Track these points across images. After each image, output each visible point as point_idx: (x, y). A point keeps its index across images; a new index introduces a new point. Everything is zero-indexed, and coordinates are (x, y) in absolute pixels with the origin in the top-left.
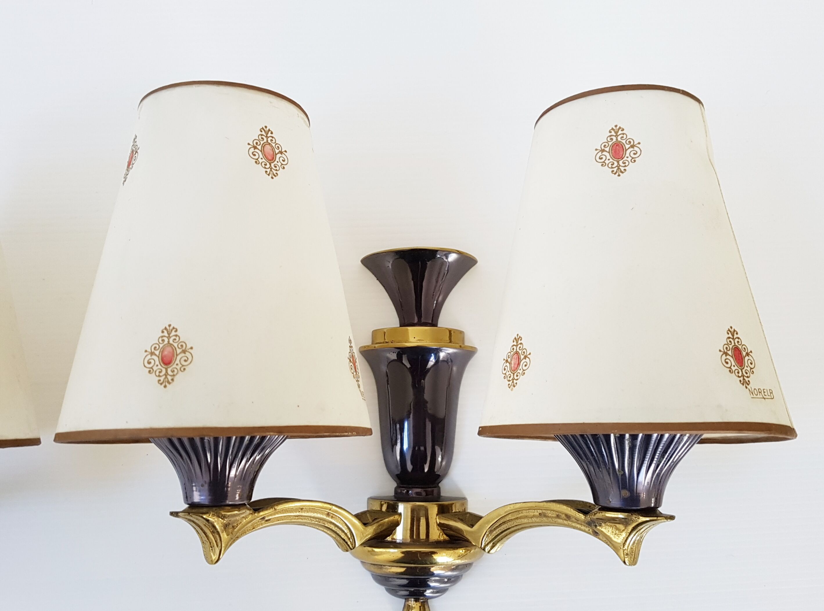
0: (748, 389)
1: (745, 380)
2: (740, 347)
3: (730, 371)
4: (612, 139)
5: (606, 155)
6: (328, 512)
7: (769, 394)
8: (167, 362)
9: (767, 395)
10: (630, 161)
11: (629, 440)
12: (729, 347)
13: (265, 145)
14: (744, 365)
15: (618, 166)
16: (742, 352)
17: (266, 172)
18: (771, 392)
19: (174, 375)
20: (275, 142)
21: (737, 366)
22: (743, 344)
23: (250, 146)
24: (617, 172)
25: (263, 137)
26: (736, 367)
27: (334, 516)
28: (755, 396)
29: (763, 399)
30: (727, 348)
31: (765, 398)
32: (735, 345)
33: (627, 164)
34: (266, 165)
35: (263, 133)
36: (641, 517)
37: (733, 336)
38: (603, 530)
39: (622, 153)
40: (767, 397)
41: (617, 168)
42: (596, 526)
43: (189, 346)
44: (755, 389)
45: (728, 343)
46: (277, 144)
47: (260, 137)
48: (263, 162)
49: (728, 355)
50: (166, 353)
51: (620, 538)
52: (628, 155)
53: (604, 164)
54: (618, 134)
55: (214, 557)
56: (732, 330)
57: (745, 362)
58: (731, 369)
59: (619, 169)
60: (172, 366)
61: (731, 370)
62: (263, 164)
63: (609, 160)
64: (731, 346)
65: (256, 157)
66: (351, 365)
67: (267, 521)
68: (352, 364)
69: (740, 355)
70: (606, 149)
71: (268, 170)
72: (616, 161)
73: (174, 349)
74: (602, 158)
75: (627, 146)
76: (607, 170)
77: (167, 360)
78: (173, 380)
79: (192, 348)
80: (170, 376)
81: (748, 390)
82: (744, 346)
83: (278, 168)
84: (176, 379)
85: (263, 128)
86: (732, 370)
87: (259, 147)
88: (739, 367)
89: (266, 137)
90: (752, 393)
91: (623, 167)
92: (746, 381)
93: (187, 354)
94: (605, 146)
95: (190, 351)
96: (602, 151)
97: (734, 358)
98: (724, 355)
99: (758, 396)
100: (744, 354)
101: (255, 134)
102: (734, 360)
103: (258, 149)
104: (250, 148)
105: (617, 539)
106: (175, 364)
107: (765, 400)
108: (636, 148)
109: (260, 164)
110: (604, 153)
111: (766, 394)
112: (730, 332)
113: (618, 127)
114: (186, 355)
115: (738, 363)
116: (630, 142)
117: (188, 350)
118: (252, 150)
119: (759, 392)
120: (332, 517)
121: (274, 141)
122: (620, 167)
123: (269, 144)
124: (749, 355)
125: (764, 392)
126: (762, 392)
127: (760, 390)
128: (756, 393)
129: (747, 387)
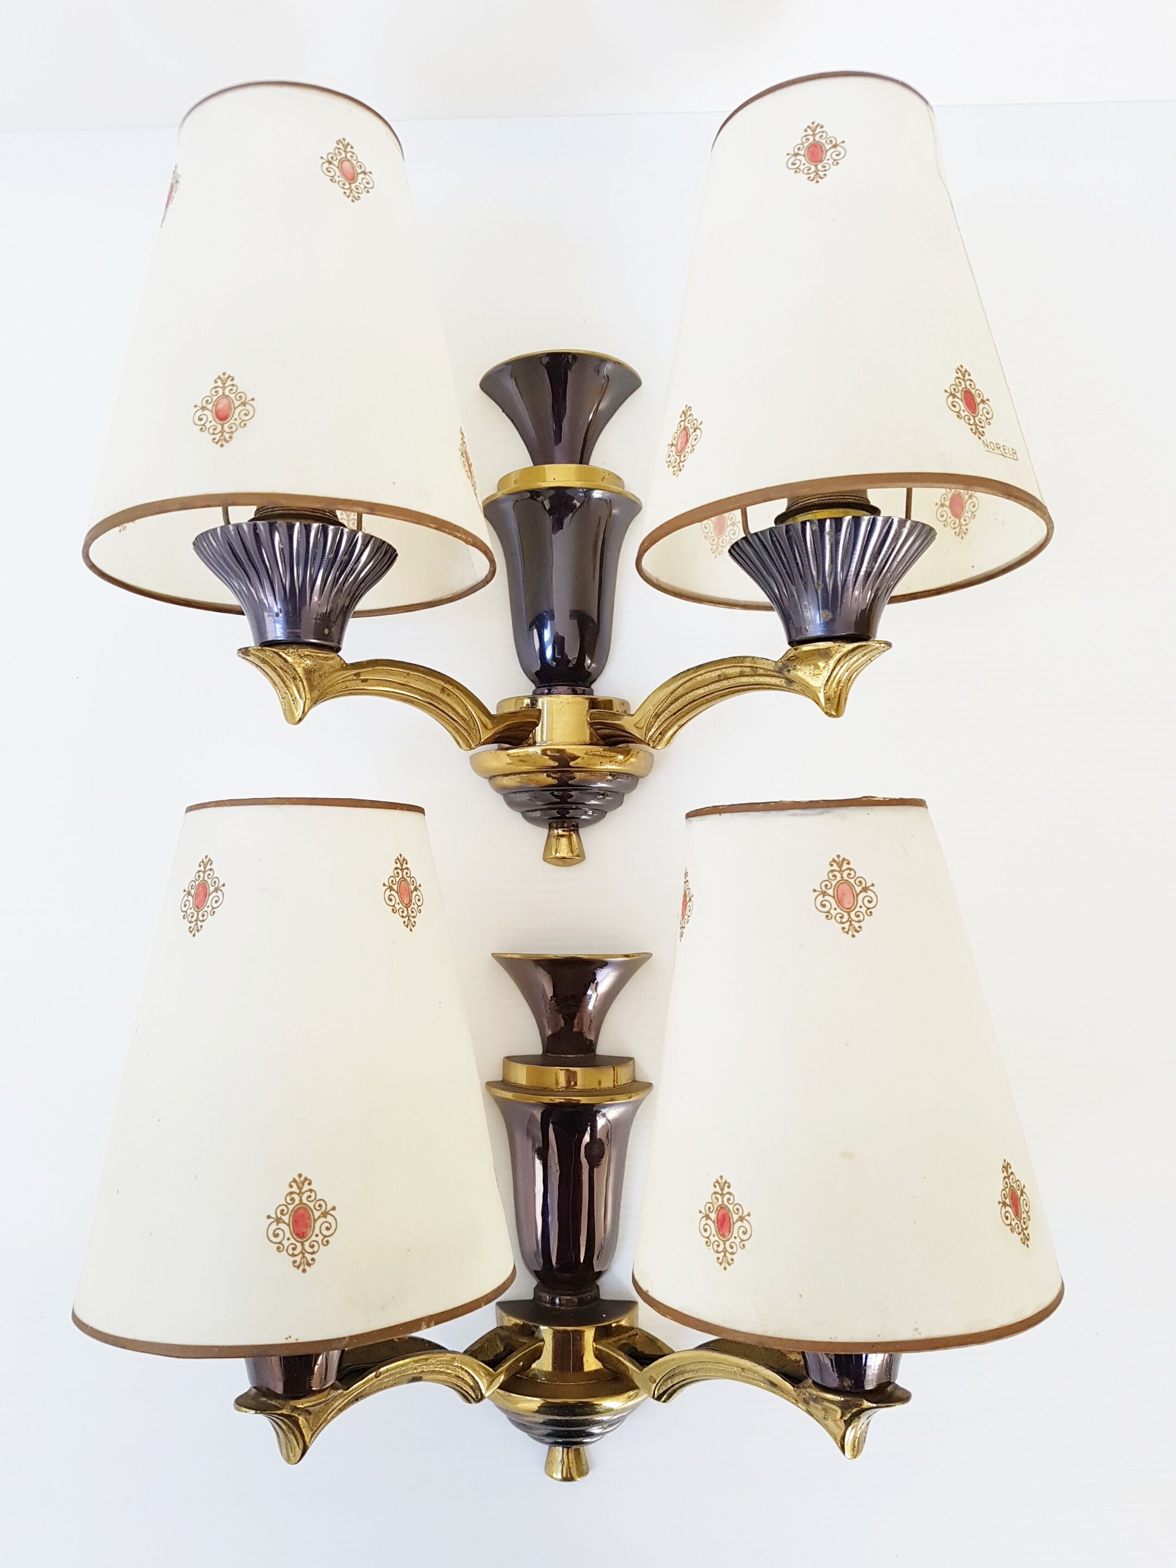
1: (979, 429)
2: (973, 391)
3: (958, 416)
4: (808, 139)
5: (801, 159)
6: (444, 687)
7: (1011, 454)
8: (222, 417)
9: (1008, 453)
10: (831, 164)
11: (830, 534)
12: (958, 388)
13: (342, 162)
14: (977, 413)
15: (816, 172)
16: (975, 397)
17: (345, 193)
18: (1014, 452)
19: (232, 432)
20: (357, 160)
21: (968, 412)
22: (977, 388)
23: (323, 161)
24: (814, 178)
25: (340, 151)
26: (966, 413)
27: (451, 694)
28: (991, 450)
29: (1002, 457)
30: (955, 389)
31: (1004, 456)
32: (966, 388)
33: (827, 168)
34: (344, 184)
35: (341, 146)
36: (846, 645)
37: (964, 376)
38: (800, 674)
39: (821, 155)
40: (1008, 455)
41: (814, 173)
42: (789, 671)
43: (249, 398)
44: (991, 442)
45: (957, 384)
46: (358, 162)
47: (337, 150)
48: (341, 181)
49: (956, 397)
50: (220, 406)
51: (820, 678)
52: (828, 156)
53: (798, 170)
54: (816, 132)
55: (298, 714)
56: (963, 370)
57: (978, 409)
59: (817, 174)
60: (229, 421)
62: (341, 183)
63: (804, 164)
64: (960, 388)
65: (332, 174)
66: (464, 461)
67: (363, 681)
68: (464, 459)
69: (973, 401)
70: (800, 152)
71: (348, 192)
72: (814, 165)
73: (231, 402)
74: (795, 164)
75: (828, 147)
76: (802, 177)
77: (221, 414)
78: (231, 437)
79: (253, 399)
80: (227, 433)
81: (981, 441)
82: (978, 392)
83: (360, 191)
84: (234, 435)
85: (340, 141)
86: (961, 415)
87: (336, 163)
88: (971, 413)
89: (345, 151)
90: (987, 446)
91: (823, 171)
92: (979, 431)
93: (248, 407)
94: (799, 149)
95: (251, 402)
96: (796, 155)
97: (964, 403)
99: (996, 451)
100: (978, 400)
101: (331, 147)
103: (334, 165)
104: (323, 163)
105: (816, 680)
106: (233, 419)
107: (1005, 458)
108: (838, 148)
109: (337, 183)
110: (798, 157)
111: (1007, 451)
112: (960, 371)
113: (815, 125)
114: (246, 408)
115: (970, 409)
116: (831, 141)
117: (248, 402)
118: (326, 165)
119: (997, 448)
120: (448, 695)
121: (355, 158)
122: (819, 172)
123: (349, 160)
124: (985, 403)
125: (1004, 449)
126: (1002, 449)
127: (998, 446)
128: (993, 447)
129: (980, 438)
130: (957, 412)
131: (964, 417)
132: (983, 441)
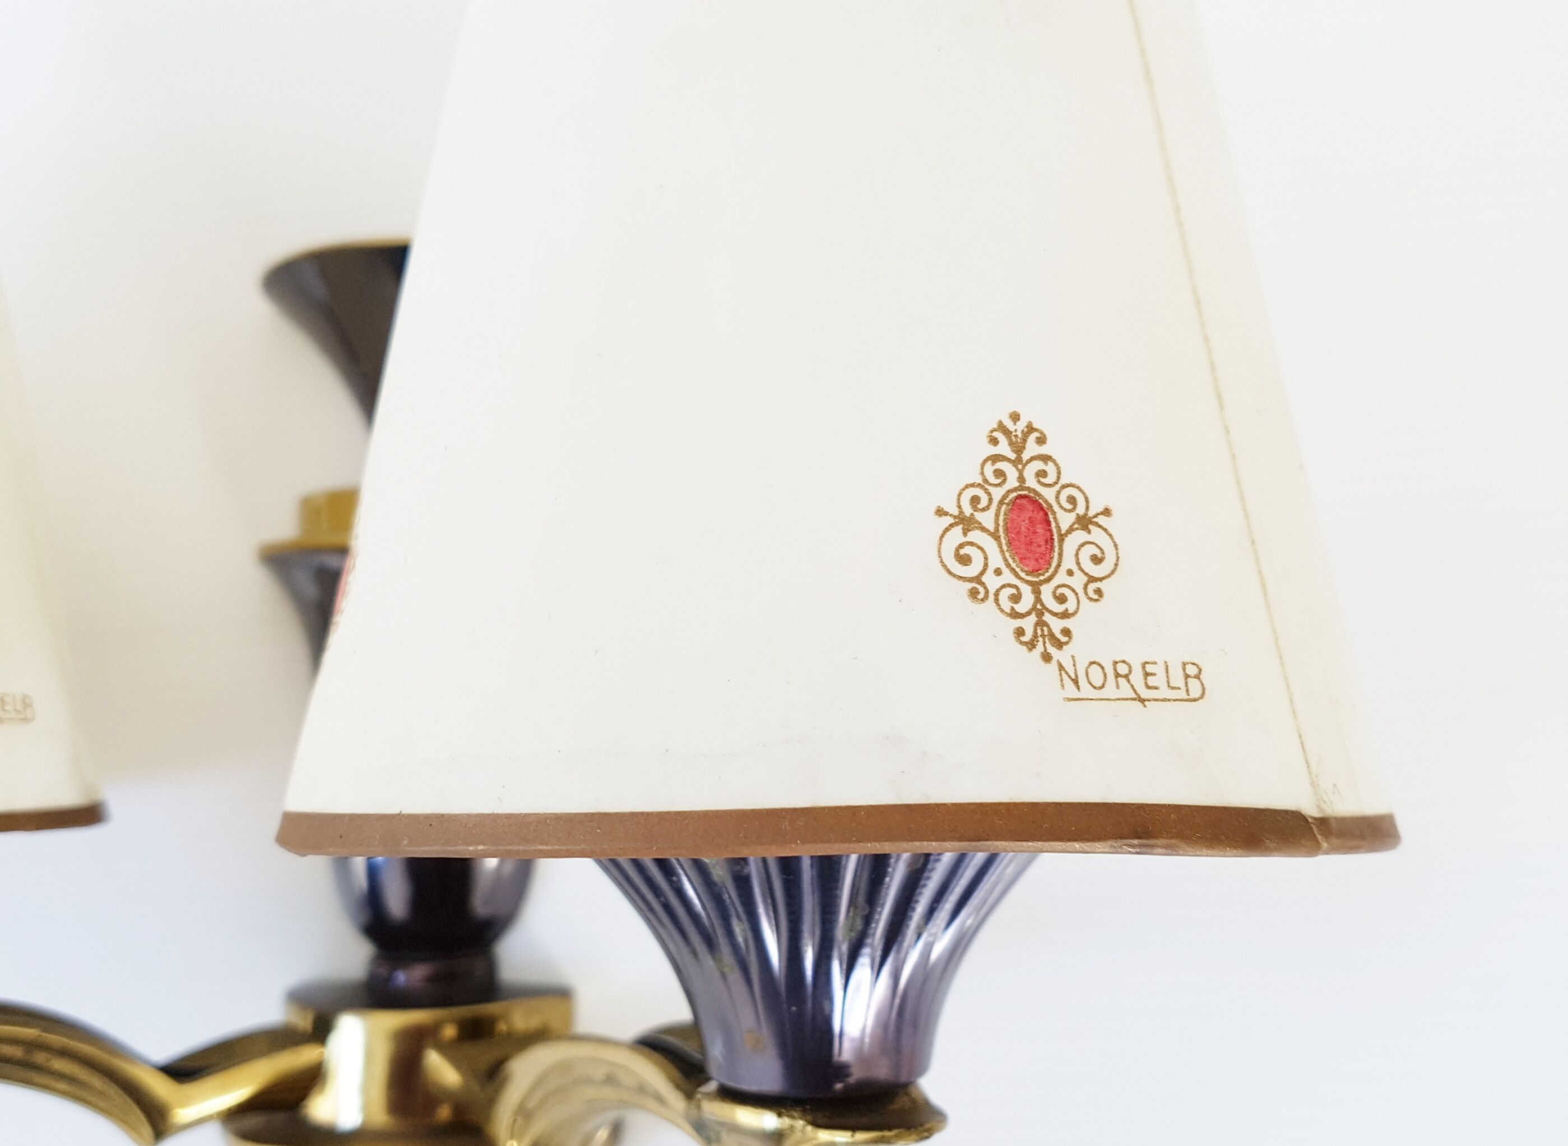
0: (1054, 665)
1: (1048, 626)
2: (1048, 494)
3: (973, 594)
7: (1177, 683)
9: (1163, 685)
12: (989, 494)
14: (1051, 570)
16: (1054, 513)
18: (1191, 673)
21: (1013, 570)
22: (1065, 480)
28: (1086, 691)
29: (1138, 703)
31: (1142, 701)
40: (1164, 692)
44: (1093, 663)
45: (986, 481)
49: (977, 528)
57: (1060, 555)
58: (982, 584)
61: (981, 590)
69: (1040, 529)
81: (1051, 667)
86: (985, 588)
88: (1023, 575)
90: (1076, 682)
92: (1050, 630)
97: (1004, 542)
98: (958, 529)
99: (1110, 691)
100: (1065, 520)
102: (1000, 546)
107: (1145, 706)
111: (1157, 681)
112: (1007, 432)
115: (1021, 559)
119: (1117, 675)
124: (1091, 527)
125: (1147, 674)
126: (1137, 677)
127: (1122, 669)
128: (1097, 679)
129: (1047, 658)
130: (970, 580)
131: (997, 594)
132: (1061, 667)
